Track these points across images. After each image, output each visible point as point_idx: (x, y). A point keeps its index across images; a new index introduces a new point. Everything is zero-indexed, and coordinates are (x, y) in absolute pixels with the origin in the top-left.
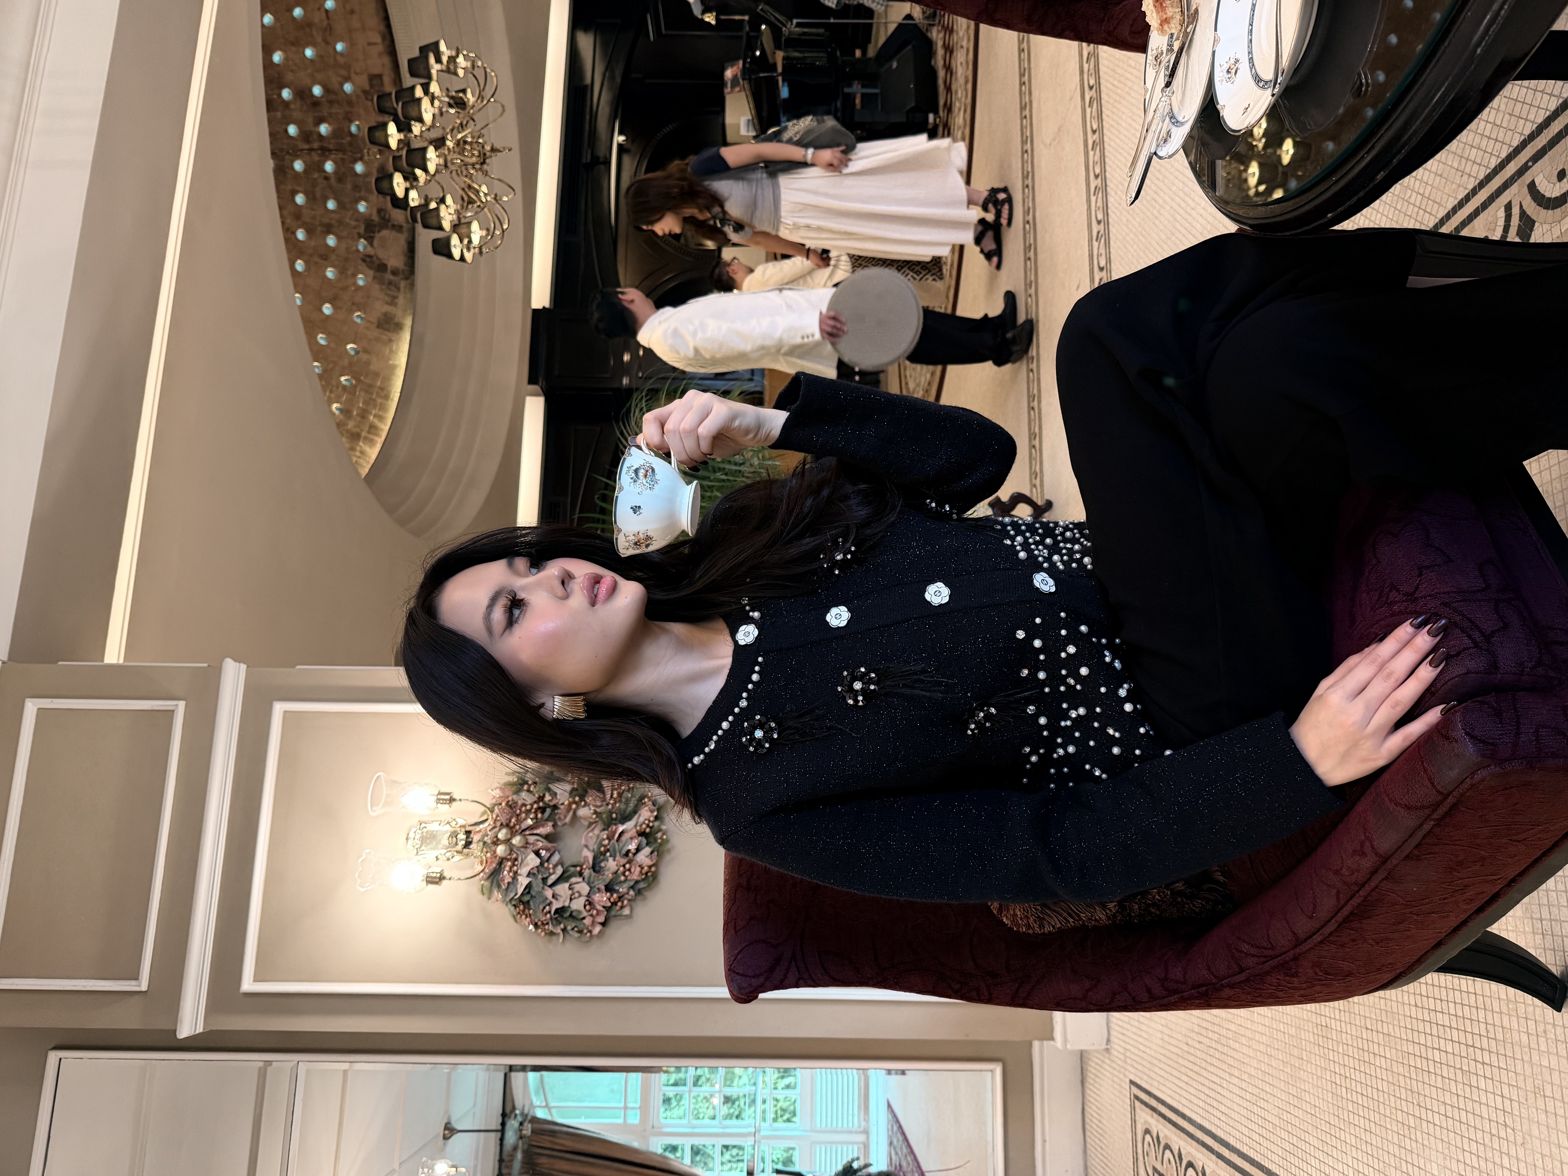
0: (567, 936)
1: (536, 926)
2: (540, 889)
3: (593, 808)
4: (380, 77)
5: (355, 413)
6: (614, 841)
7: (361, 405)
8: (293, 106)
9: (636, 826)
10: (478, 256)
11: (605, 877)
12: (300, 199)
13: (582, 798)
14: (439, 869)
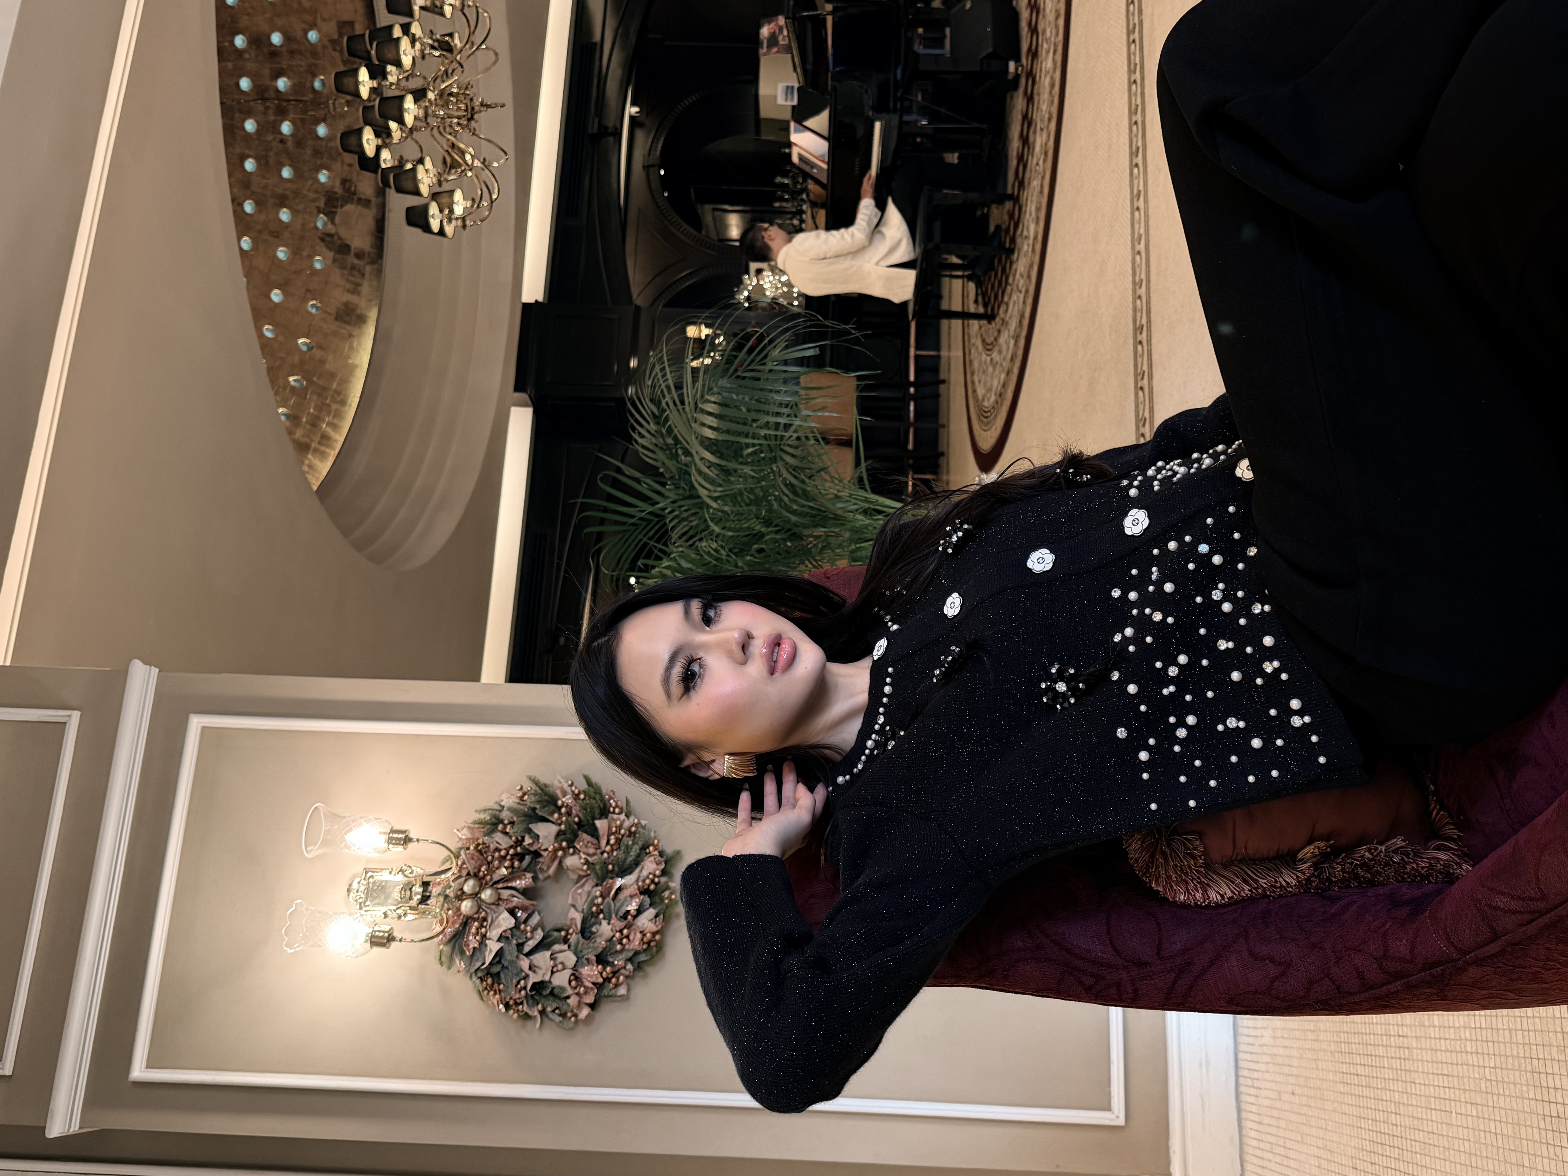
0: (546, 1020)
1: (507, 1006)
2: (514, 958)
3: (583, 856)
4: (350, 20)
5: (304, 420)
6: (609, 899)
7: (312, 410)
8: (247, 56)
9: (637, 881)
10: (461, 229)
11: (596, 944)
12: (250, 165)
13: (571, 844)
14: (387, 928)
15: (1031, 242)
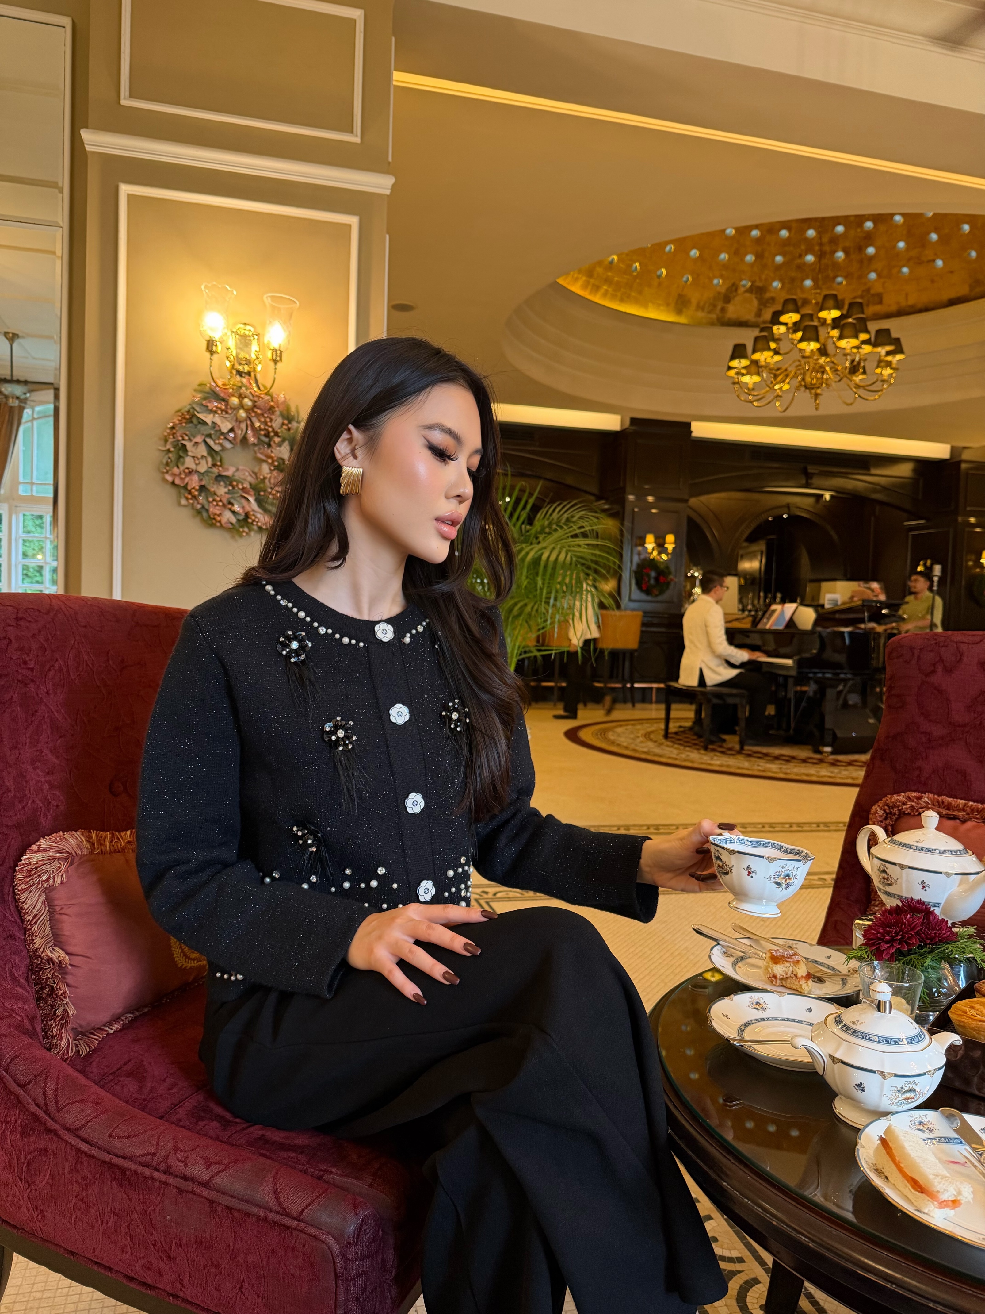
0: (164, 453)
1: (173, 428)
2: (202, 432)
3: (268, 476)
4: (880, 302)
5: (609, 274)
6: (241, 493)
7: (616, 279)
8: (859, 230)
9: (253, 511)
10: (732, 381)
11: (212, 485)
12: (784, 233)
13: (277, 468)
14: (219, 350)
15: (709, 762)
